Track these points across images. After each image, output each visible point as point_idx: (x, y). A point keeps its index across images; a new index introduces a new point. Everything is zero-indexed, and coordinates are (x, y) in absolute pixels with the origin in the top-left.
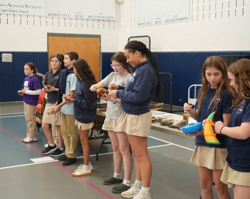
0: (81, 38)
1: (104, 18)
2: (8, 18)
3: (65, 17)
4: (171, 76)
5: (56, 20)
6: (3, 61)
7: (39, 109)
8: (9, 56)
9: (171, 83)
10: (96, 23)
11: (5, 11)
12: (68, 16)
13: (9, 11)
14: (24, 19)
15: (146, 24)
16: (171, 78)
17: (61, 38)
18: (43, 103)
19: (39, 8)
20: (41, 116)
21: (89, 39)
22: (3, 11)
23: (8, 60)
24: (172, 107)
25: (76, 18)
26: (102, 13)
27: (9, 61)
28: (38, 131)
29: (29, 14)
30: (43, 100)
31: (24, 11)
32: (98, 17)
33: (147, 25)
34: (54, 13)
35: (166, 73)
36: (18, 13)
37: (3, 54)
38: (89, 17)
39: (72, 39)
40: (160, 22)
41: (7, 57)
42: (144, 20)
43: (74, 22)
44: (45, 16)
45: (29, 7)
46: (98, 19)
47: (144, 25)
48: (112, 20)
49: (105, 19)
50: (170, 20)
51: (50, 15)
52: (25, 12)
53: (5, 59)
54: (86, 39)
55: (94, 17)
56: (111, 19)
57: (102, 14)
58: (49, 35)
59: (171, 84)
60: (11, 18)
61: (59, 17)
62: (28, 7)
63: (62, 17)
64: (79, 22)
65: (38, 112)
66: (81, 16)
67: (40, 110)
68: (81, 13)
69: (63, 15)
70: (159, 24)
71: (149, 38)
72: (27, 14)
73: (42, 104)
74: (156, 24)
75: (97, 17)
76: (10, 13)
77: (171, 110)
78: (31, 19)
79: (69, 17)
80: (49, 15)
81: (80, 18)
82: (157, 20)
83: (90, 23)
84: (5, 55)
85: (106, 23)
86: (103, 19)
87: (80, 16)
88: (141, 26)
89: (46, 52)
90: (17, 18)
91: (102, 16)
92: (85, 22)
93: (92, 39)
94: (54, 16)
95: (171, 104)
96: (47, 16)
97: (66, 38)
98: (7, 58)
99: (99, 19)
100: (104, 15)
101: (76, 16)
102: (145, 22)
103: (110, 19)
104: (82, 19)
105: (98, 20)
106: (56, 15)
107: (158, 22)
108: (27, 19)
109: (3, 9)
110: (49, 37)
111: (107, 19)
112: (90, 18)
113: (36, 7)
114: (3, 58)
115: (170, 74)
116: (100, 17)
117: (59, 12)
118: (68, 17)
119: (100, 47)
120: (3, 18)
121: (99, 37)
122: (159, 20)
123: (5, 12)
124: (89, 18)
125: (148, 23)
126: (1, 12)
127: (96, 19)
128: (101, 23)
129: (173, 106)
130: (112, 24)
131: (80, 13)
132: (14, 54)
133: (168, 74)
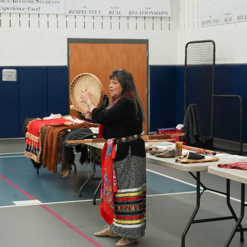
0: (118, 45)
1: (154, 13)
2: (11, 18)
3: (94, 14)
4: (241, 100)
5: (80, 20)
6: (3, 80)
7: (36, 143)
8: (13, 72)
9: (241, 110)
10: (141, 22)
11: (8, 9)
12: (97, 12)
13: (12, 9)
14: (34, 19)
15: (212, 22)
16: (241, 102)
17: (87, 45)
18: (40, 134)
19: (55, 2)
20: (37, 152)
21: (130, 45)
22: (4, 9)
23: (10, 78)
24: (242, 146)
25: (110, 15)
26: (149, 7)
27: (12, 79)
28: (38, 173)
29: (41, 11)
30: (40, 131)
31: (33, 7)
32: (144, 13)
33: (214, 24)
34: (78, 9)
35: (235, 96)
36: (26, 11)
37: (4, 71)
38: (130, 13)
39: (104, 46)
40: (231, 20)
41: (10, 74)
42: (210, 17)
43: (107, 21)
44: (65, 14)
45: (42, 2)
46: (144, 15)
47: (211, 24)
48: (165, 17)
49: (155, 15)
50: (244, 17)
51: (72, 12)
52: (35, 9)
53: (6, 77)
54: (126, 45)
55: (138, 13)
56: (164, 15)
57: (150, 9)
58: (71, 41)
59: (241, 112)
60: (15, 19)
61: (85, 15)
62: (40, 2)
63: (89, 14)
64: (115, 21)
65: (35, 147)
66: (119, 13)
67: (36, 145)
68: (118, 8)
69: (91, 12)
70: (230, 22)
71: (214, 43)
72: (37, 12)
73: (38, 136)
74: (226, 22)
75: (142, 13)
76: (14, 11)
77: (242, 151)
78: (43, 19)
79: (100, 15)
80: (70, 12)
81: (117, 15)
82: (227, 16)
83: (132, 22)
84: (7, 72)
85: (157, 22)
86: (152, 15)
87: (116, 13)
88: (207, 25)
89: (66, 66)
90: (25, 19)
91: (150, 11)
92: (124, 22)
93: (135, 46)
94: (77, 14)
95: (241, 142)
96: (67, 14)
97: (96, 45)
98: (10, 76)
99: (146, 15)
100: (153, 10)
101: (110, 13)
102: (210, 19)
103: (162, 16)
104: (120, 17)
105: (145, 17)
106: (81, 13)
107: (229, 19)
108: (38, 19)
109: (4, 7)
110: (70, 44)
111: (158, 15)
112: (132, 15)
113: (51, 2)
114: (4, 76)
115: (240, 97)
116: (146, 13)
117: (84, 7)
118: (98, 15)
119: (148, 58)
120: (5, 19)
121: (146, 42)
122: (230, 16)
123: (7, 11)
124: (130, 15)
125: (215, 21)
126: (2, 11)
127: (141, 15)
128: (149, 22)
129: (243, 144)
130: (165, 23)
131: (116, 8)
132: (19, 69)
133: (237, 97)
